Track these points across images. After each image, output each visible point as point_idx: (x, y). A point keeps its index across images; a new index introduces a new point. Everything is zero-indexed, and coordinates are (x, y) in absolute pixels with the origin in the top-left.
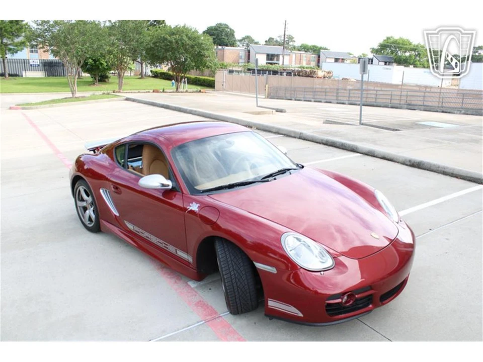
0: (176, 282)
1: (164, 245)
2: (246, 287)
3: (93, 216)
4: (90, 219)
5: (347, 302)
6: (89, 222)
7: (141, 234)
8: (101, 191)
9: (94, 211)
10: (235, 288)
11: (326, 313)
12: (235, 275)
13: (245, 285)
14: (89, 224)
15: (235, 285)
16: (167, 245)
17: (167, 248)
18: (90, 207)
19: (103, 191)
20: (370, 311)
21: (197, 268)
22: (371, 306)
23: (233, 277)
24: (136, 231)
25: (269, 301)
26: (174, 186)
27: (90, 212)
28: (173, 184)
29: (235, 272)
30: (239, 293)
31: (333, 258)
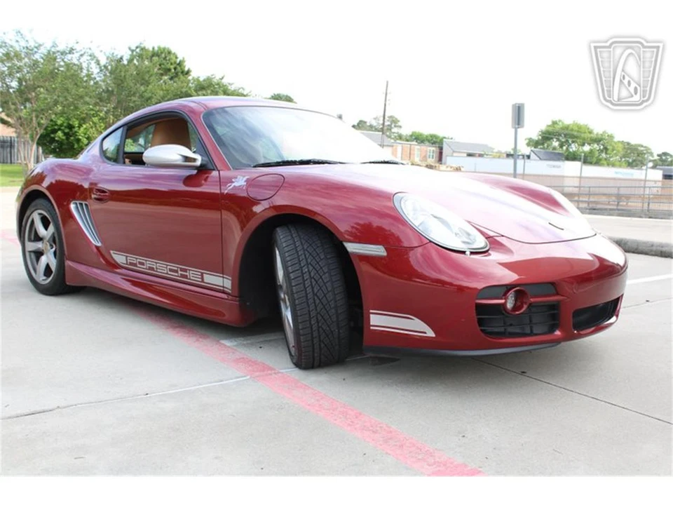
0: (197, 340)
1: (180, 272)
2: (330, 297)
3: (54, 265)
4: (48, 271)
5: (515, 308)
6: (45, 278)
7: (140, 268)
8: (72, 206)
9: (55, 253)
10: (310, 296)
11: (479, 328)
12: (310, 273)
13: (328, 292)
14: (43, 280)
15: (309, 290)
16: (185, 270)
17: (186, 277)
18: (49, 247)
19: (77, 208)
20: (557, 341)
21: (240, 296)
22: (558, 333)
23: (306, 276)
24: (131, 264)
25: (371, 315)
26: (204, 163)
27: (49, 259)
28: (202, 160)
29: (311, 268)
30: (316, 307)
31: (486, 238)
